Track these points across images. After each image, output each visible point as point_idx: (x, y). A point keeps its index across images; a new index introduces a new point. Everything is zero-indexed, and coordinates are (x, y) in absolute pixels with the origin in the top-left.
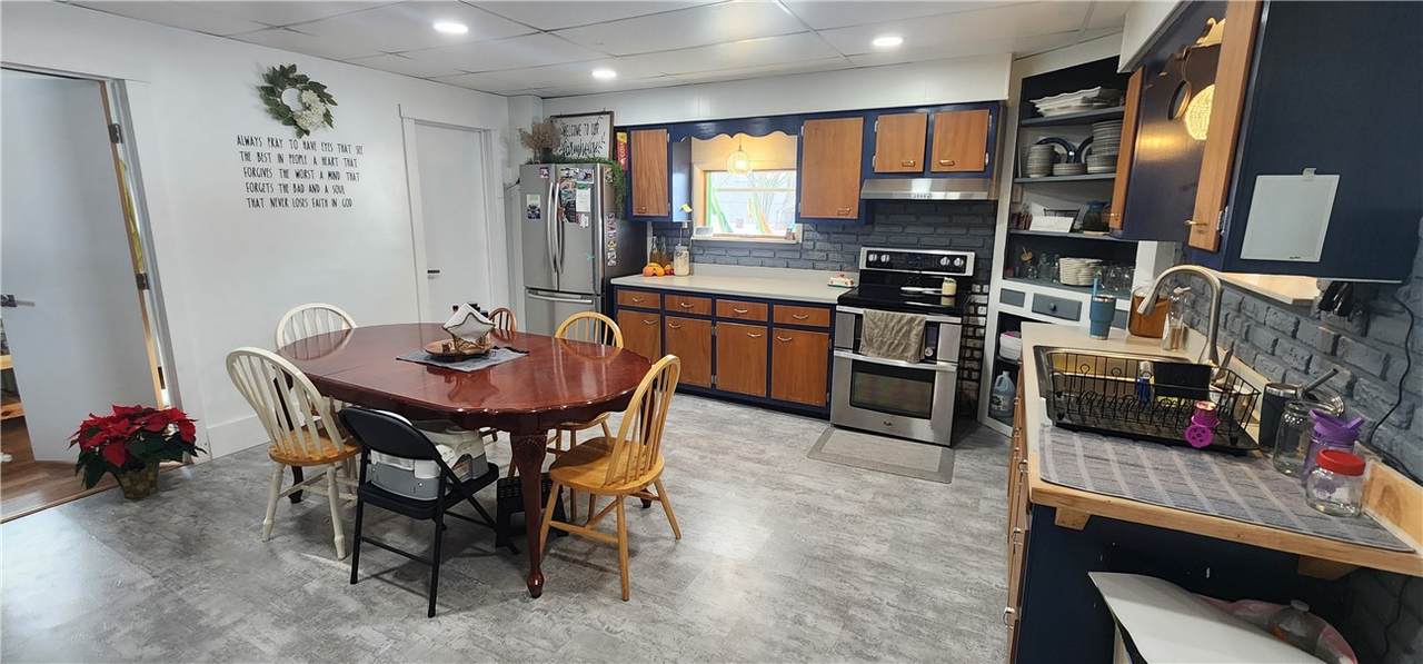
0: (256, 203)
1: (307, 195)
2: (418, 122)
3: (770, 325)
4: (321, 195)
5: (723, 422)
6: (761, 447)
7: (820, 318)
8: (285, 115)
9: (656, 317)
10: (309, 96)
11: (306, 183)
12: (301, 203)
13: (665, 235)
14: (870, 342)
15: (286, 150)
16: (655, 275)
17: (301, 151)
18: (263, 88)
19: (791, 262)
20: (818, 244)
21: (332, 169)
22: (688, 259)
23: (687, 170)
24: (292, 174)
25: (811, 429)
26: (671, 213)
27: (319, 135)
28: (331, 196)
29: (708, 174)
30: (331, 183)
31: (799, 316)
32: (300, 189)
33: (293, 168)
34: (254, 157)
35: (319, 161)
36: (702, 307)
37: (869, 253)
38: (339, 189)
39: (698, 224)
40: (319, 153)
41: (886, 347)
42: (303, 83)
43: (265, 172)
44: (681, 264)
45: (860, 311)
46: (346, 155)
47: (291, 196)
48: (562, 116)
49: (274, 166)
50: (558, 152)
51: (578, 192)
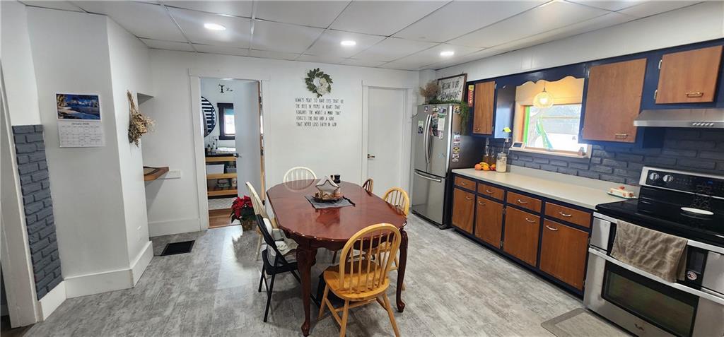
0: (299, 125)
1: (319, 121)
2: (370, 87)
3: (542, 215)
4: (324, 121)
5: (497, 274)
6: (509, 302)
7: (581, 219)
8: (312, 88)
9: (472, 196)
10: (323, 80)
11: (319, 116)
12: (315, 124)
13: (494, 146)
14: (622, 250)
15: (312, 103)
16: (482, 170)
17: (318, 103)
18: (306, 79)
19: (581, 172)
20: (605, 160)
21: (330, 110)
22: (505, 162)
23: (512, 105)
24: (314, 113)
25: (564, 304)
26: (493, 132)
27: (326, 96)
28: (328, 121)
29: (527, 108)
30: (329, 116)
31: (566, 215)
32: (316, 119)
33: (314, 110)
34: (300, 106)
35: (325, 107)
36: (498, 194)
37: (650, 172)
38: (332, 119)
39: (516, 140)
40: (325, 104)
41: (638, 258)
42: (321, 75)
43: (304, 112)
44: (501, 165)
45: (615, 221)
46: (336, 104)
47: (313, 121)
48: (442, 79)
49: (308, 109)
50: (439, 98)
51: (440, 119)
